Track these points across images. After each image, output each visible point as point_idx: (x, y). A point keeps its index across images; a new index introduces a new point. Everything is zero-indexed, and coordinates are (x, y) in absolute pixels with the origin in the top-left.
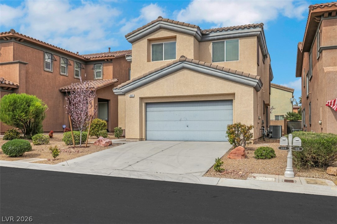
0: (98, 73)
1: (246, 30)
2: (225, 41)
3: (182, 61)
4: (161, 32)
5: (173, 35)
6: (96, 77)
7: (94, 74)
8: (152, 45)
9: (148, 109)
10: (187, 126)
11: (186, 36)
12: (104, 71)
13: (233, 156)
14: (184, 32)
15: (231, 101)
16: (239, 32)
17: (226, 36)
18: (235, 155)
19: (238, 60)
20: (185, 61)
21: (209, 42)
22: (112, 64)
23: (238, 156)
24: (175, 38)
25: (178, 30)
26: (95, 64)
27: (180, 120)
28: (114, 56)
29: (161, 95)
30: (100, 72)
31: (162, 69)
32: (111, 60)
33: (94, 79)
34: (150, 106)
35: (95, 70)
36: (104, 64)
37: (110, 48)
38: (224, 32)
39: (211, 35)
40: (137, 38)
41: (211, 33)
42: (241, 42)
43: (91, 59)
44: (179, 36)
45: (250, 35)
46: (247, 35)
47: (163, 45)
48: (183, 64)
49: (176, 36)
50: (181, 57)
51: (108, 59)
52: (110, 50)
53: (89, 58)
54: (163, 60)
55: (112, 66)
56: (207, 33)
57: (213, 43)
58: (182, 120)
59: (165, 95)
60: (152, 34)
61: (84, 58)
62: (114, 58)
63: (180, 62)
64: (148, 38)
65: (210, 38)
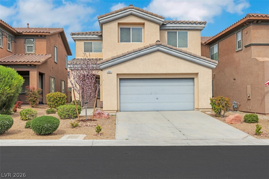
0: (29, 47)
1: (194, 25)
2: (177, 31)
3: (158, 45)
4: (131, 18)
5: (142, 22)
6: (28, 51)
7: (25, 48)
8: (121, 28)
9: (121, 84)
10: (157, 99)
11: (153, 24)
12: (36, 47)
13: (234, 122)
14: (152, 21)
15: (193, 79)
16: (190, 26)
17: (179, 28)
18: (235, 121)
19: (187, 47)
20: (161, 45)
21: (165, 31)
22: (46, 39)
23: (238, 121)
24: (143, 24)
25: (147, 18)
26: (26, 39)
27: (151, 94)
28: (50, 33)
29: (137, 72)
30: (32, 46)
31: (140, 50)
32: (45, 36)
33: (25, 53)
34: (124, 81)
35: (26, 44)
36: (37, 40)
37: (28, 24)
38: (178, 24)
39: (168, 25)
40: (109, 20)
41: (168, 24)
42: (190, 33)
43: (24, 33)
44: (147, 23)
45: (196, 29)
46: (195, 29)
47: (130, 29)
48: (158, 47)
49: (144, 23)
50: (156, 42)
51: (43, 35)
52: (28, 26)
53: (21, 32)
54: (130, 42)
55: (46, 42)
56: (165, 23)
57: (168, 32)
58: (152, 93)
59: (141, 73)
60: (123, 18)
61: (16, 32)
62: (50, 34)
63: (156, 45)
64: (119, 22)
65: (167, 28)
